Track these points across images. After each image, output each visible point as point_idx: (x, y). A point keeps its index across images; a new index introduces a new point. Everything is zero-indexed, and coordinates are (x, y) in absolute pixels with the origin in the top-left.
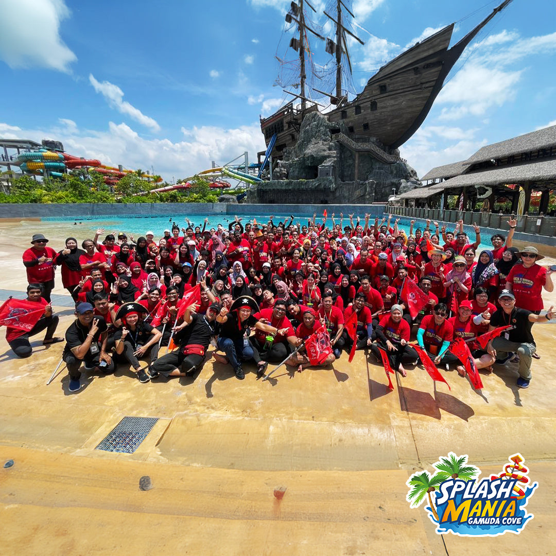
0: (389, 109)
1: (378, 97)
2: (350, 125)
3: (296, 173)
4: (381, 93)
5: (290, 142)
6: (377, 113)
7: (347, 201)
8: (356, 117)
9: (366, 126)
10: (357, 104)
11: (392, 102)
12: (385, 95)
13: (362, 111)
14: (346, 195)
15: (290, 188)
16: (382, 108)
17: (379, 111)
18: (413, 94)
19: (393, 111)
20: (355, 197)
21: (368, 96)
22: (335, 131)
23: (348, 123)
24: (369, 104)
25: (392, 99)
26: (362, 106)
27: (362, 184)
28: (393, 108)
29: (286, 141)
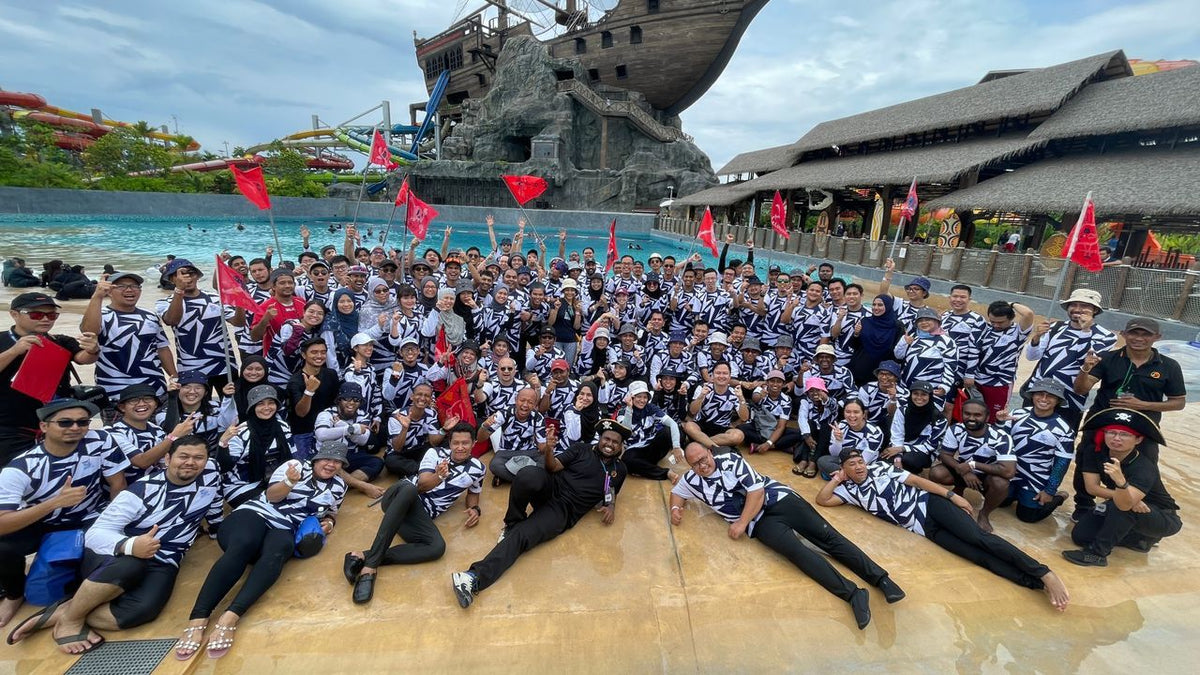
0: (663, 43)
1: (644, 19)
2: (592, 66)
3: (488, 148)
4: (649, 13)
5: (475, 88)
6: (643, 48)
7: (586, 205)
8: (604, 53)
9: (621, 71)
10: (604, 28)
11: (669, 31)
12: (656, 17)
13: (615, 42)
14: (585, 193)
15: (478, 175)
16: (651, 40)
17: (645, 44)
18: (706, 20)
19: (669, 47)
20: (601, 198)
21: (625, 17)
22: (563, 75)
23: (587, 63)
24: (627, 31)
25: (669, 25)
26: (613, 32)
27: (614, 175)
28: (670, 42)
29: (468, 86)
